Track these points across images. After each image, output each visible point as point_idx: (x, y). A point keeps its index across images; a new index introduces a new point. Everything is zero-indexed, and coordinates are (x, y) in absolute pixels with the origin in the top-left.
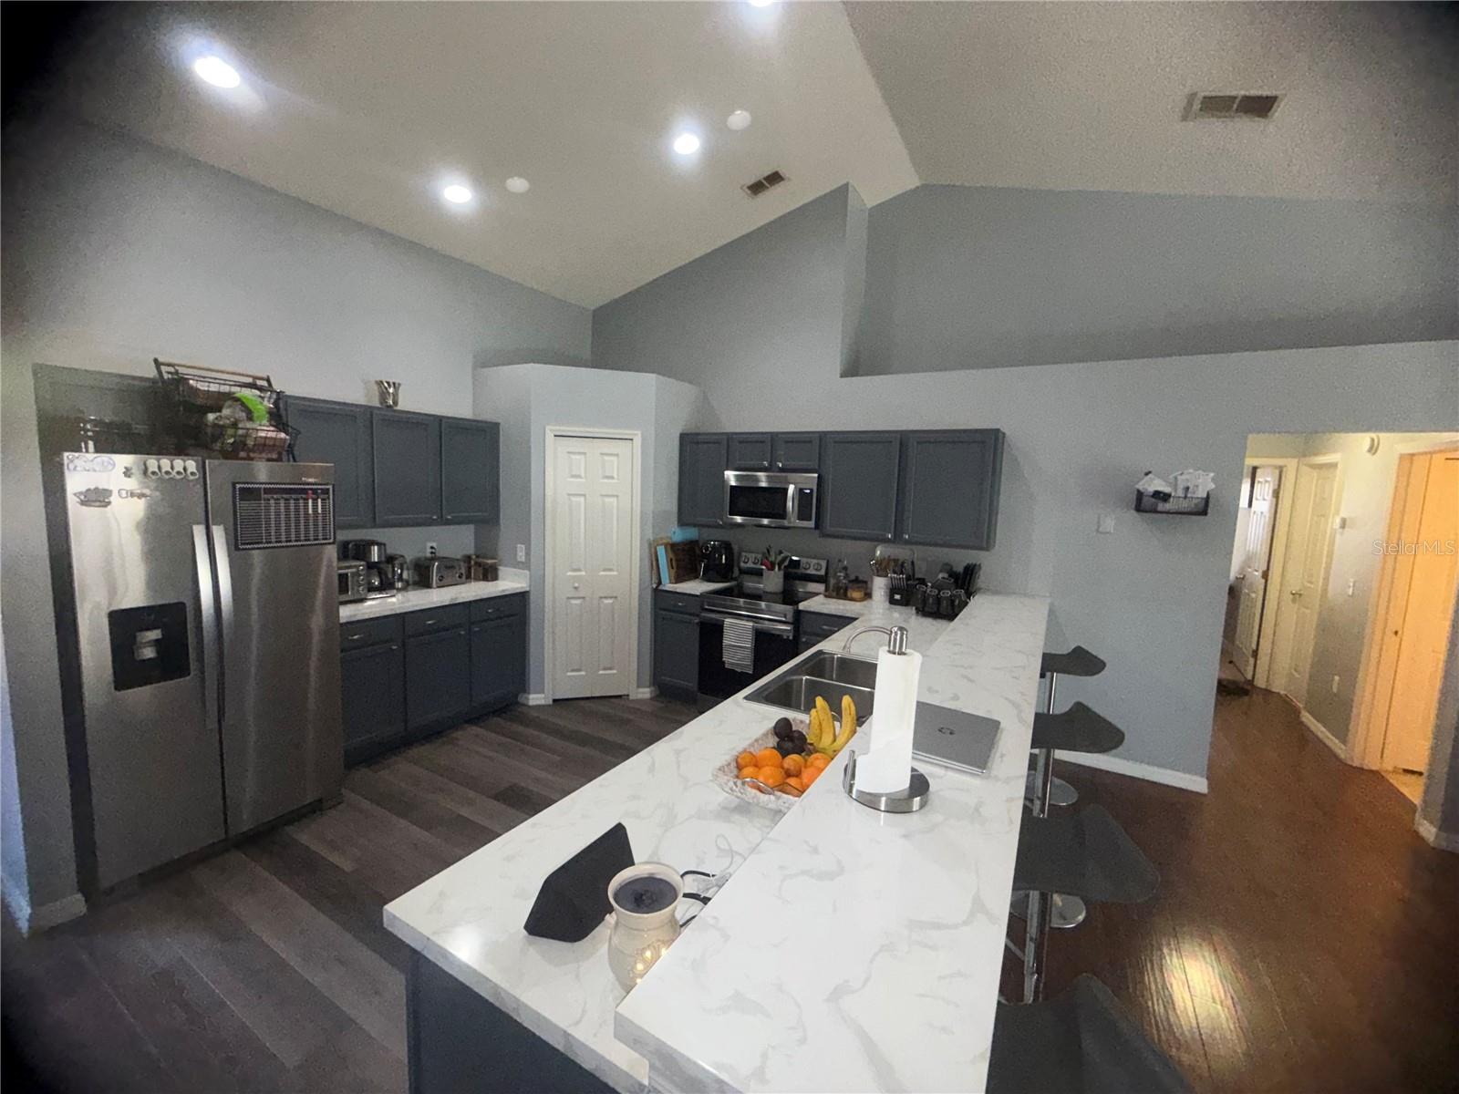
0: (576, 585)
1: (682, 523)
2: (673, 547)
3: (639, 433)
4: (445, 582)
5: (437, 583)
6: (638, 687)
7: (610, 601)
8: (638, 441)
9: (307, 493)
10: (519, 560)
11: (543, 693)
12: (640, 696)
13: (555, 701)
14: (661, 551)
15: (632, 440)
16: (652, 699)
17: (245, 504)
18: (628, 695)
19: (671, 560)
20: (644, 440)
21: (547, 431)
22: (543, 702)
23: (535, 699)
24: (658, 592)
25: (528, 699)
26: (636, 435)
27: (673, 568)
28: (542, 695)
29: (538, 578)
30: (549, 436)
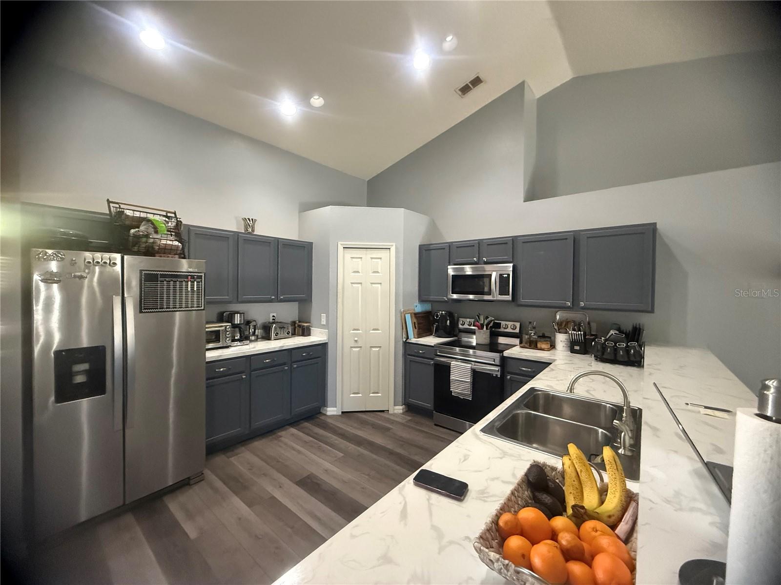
0: (356, 339)
1: (422, 300)
2: (416, 315)
3: (394, 244)
4: (279, 336)
5: (274, 337)
6: (395, 405)
7: (377, 349)
8: (393, 249)
9: (188, 278)
10: (322, 323)
11: (336, 407)
12: (396, 412)
13: (342, 412)
14: (408, 317)
15: (389, 249)
16: (403, 414)
17: (148, 284)
18: (388, 410)
19: (415, 323)
20: (397, 248)
21: (339, 246)
22: (335, 413)
23: (331, 411)
24: (406, 344)
25: (326, 411)
26: (392, 246)
27: (416, 328)
28: (335, 409)
29: (333, 335)
30: (340, 248)
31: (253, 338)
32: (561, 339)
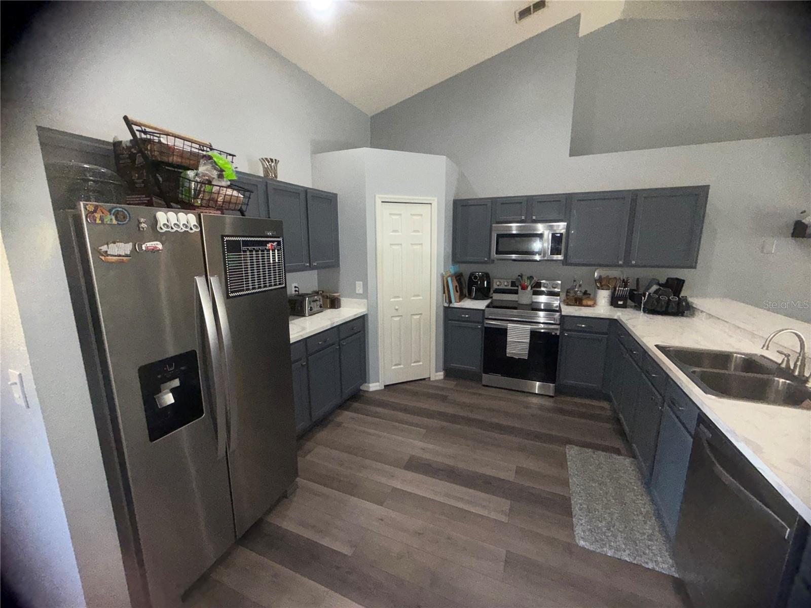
0: (397, 307)
1: (456, 261)
2: (454, 277)
3: (436, 199)
4: (313, 311)
5: (308, 313)
6: (436, 372)
7: (418, 317)
8: (435, 204)
9: (268, 245)
10: (357, 292)
11: (379, 382)
12: (437, 378)
13: (385, 386)
14: (449, 279)
15: (431, 204)
16: (444, 379)
17: (232, 256)
18: (430, 378)
19: (456, 286)
20: (438, 203)
22: (378, 388)
23: (374, 386)
24: (448, 309)
25: (369, 387)
26: (434, 200)
27: (457, 292)
28: (378, 384)
29: (374, 307)
30: (378, 201)
32: (603, 295)
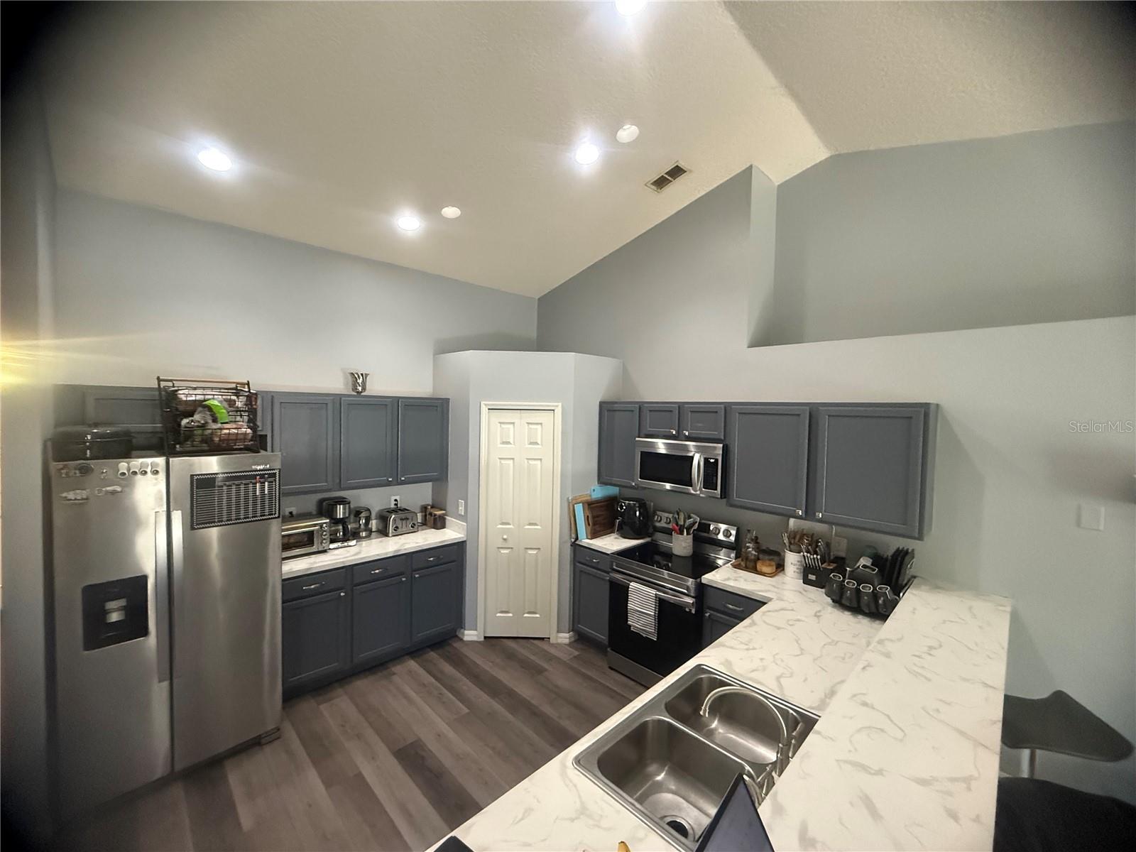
0: (505, 537)
1: (602, 481)
2: (590, 505)
3: (560, 404)
4: (399, 531)
5: (392, 532)
6: (559, 631)
7: (535, 552)
8: (559, 411)
9: (256, 478)
10: (460, 513)
11: (476, 630)
12: (560, 641)
13: (485, 637)
14: (579, 509)
15: (554, 410)
16: (570, 645)
17: (201, 492)
18: (549, 638)
19: (588, 517)
20: (563, 410)
21: (483, 406)
22: (475, 639)
23: (470, 635)
24: (576, 546)
25: (463, 634)
26: (557, 406)
27: (589, 525)
28: (474, 632)
29: (474, 530)
30: (484, 410)
31: (364, 534)
32: (792, 560)
